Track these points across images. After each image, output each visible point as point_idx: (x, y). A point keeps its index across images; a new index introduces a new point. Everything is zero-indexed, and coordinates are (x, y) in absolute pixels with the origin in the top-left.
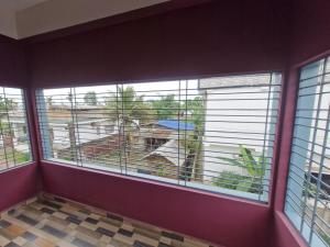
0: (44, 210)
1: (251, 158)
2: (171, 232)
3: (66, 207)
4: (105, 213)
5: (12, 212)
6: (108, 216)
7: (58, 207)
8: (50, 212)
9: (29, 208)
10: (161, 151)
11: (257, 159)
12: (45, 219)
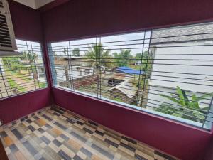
0: (55, 114)
1: (185, 97)
2: (128, 138)
3: (66, 114)
4: (87, 120)
5: (39, 113)
6: (89, 122)
7: (62, 113)
8: (58, 115)
9: (48, 112)
10: (118, 87)
11: (190, 98)
12: (55, 118)
